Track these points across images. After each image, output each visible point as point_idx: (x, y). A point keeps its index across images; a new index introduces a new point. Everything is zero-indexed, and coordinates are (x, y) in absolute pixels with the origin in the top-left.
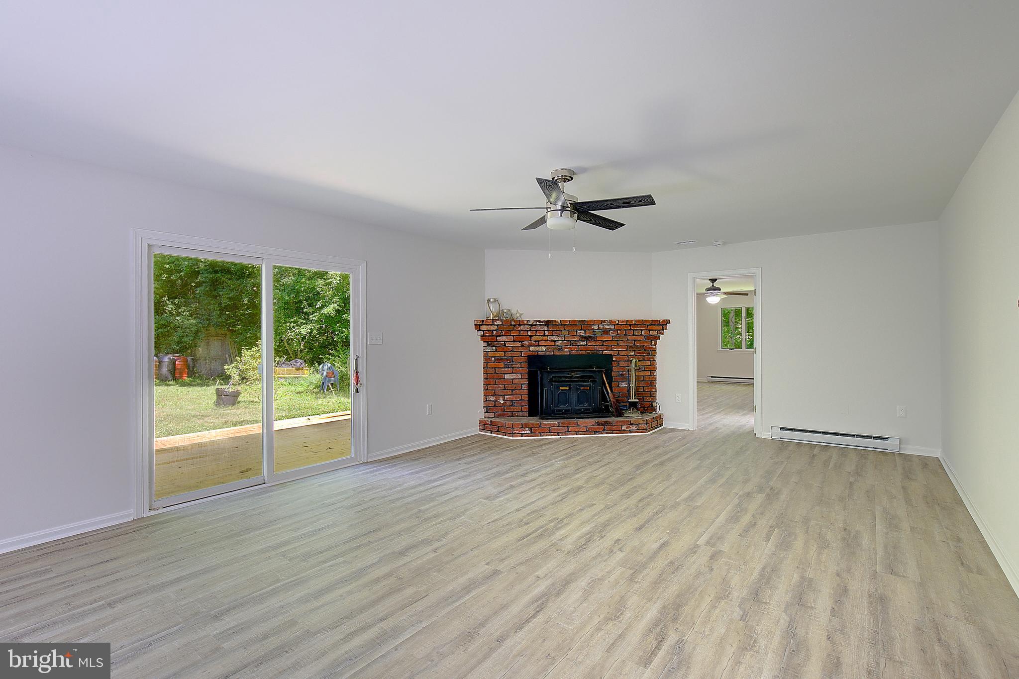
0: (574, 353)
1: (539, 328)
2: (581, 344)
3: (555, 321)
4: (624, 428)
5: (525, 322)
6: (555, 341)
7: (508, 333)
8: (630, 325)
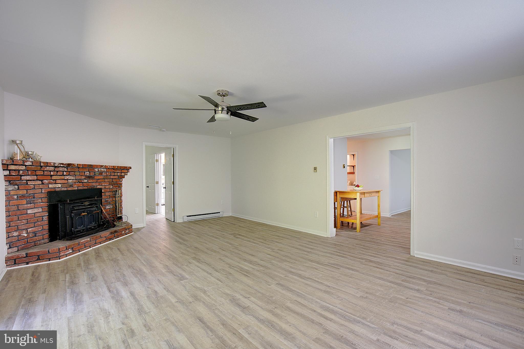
0: (80, 188)
2: (85, 181)
3: (74, 164)
6: (67, 180)
7: (34, 173)
8: (114, 169)
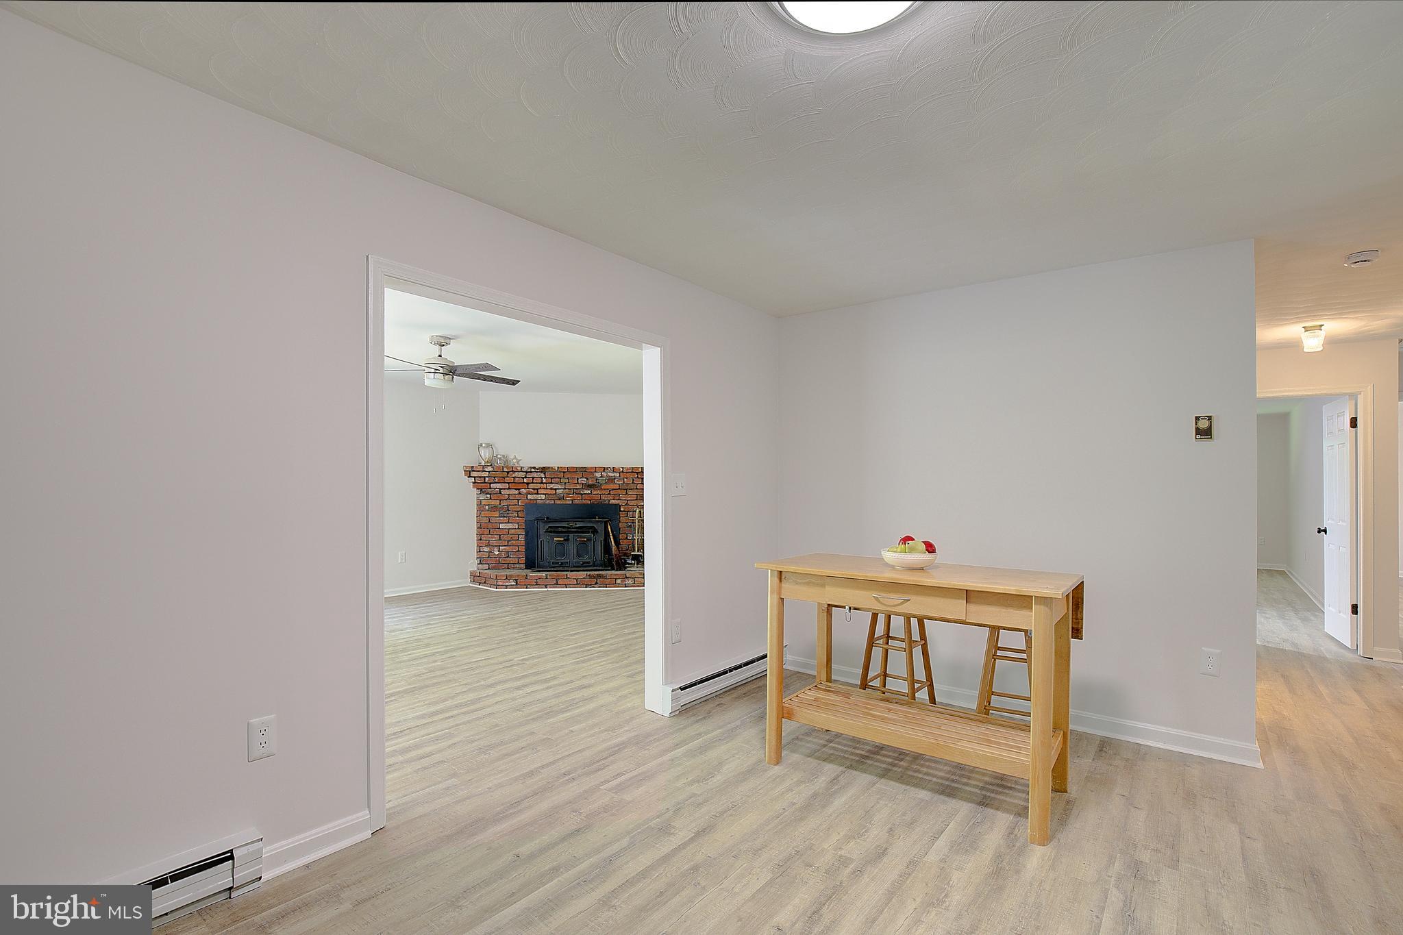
0: (576, 502)
1: (535, 475)
2: (584, 492)
3: (552, 468)
4: (619, 581)
5: (519, 469)
6: (555, 489)
7: (502, 480)
8: (637, 473)
